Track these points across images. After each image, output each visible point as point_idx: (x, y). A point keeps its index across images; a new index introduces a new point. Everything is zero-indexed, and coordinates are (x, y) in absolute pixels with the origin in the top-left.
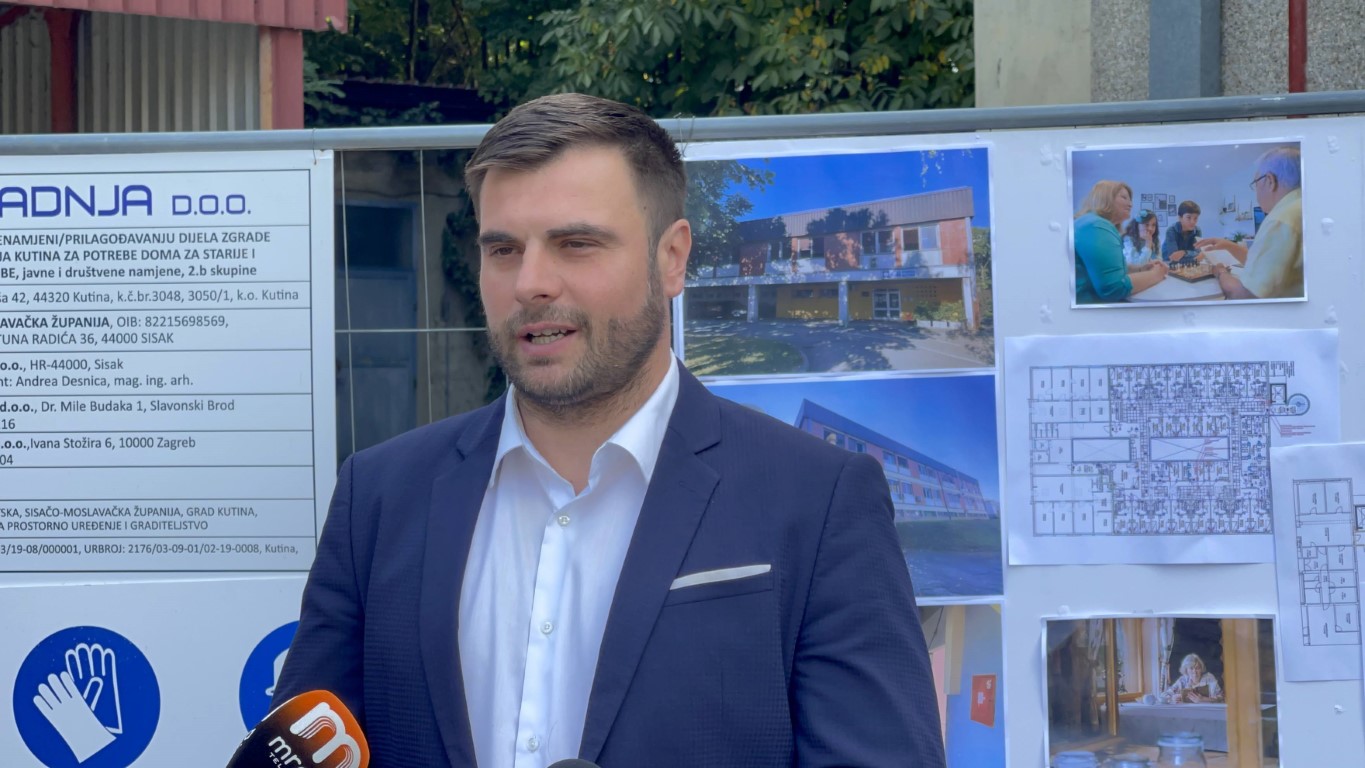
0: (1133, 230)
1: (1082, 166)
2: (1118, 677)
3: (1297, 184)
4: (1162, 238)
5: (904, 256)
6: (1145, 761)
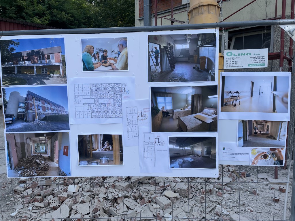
0: (94, 56)
1: (83, 42)
2: (92, 146)
3: (127, 46)
4: (100, 57)
5: (47, 61)
6: (97, 163)
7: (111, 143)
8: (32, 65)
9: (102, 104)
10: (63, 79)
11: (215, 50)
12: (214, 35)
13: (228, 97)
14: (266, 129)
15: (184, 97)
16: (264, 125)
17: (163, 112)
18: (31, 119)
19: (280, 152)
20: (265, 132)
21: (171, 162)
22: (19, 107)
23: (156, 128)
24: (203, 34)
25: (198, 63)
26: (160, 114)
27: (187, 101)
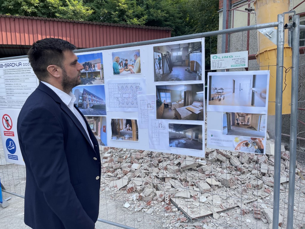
0: (120, 64)
1: (113, 54)
2: (120, 127)
3: (139, 56)
4: (123, 65)
5: (94, 68)
6: (122, 138)
7: (131, 126)
8: (85, 72)
9: (125, 98)
10: (102, 81)
11: (201, 55)
12: (200, 43)
13: (214, 93)
14: (247, 121)
15: (178, 93)
16: (245, 117)
17: (165, 104)
18: (85, 107)
19: (261, 141)
20: (246, 124)
21: (170, 143)
22: (79, 99)
23: (160, 116)
24: (192, 43)
25: (189, 66)
26: (163, 106)
27: (181, 96)
